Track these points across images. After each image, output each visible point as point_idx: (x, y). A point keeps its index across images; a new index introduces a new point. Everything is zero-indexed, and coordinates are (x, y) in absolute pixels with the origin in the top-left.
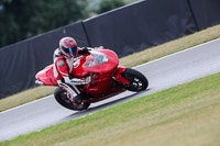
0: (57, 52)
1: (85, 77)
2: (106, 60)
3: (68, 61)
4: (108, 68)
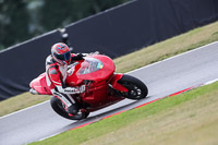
0: (49, 59)
1: (80, 85)
2: (100, 66)
3: (61, 69)
4: (103, 76)
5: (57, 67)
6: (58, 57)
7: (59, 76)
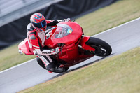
5: (35, 34)
6: (35, 25)
7: (37, 41)
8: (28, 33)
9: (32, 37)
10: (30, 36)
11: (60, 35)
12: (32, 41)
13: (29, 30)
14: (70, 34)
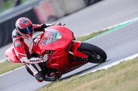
8: (14, 39)
9: (18, 44)
10: (16, 43)
11: (49, 42)
12: (18, 48)
13: (15, 37)
14: (59, 40)
